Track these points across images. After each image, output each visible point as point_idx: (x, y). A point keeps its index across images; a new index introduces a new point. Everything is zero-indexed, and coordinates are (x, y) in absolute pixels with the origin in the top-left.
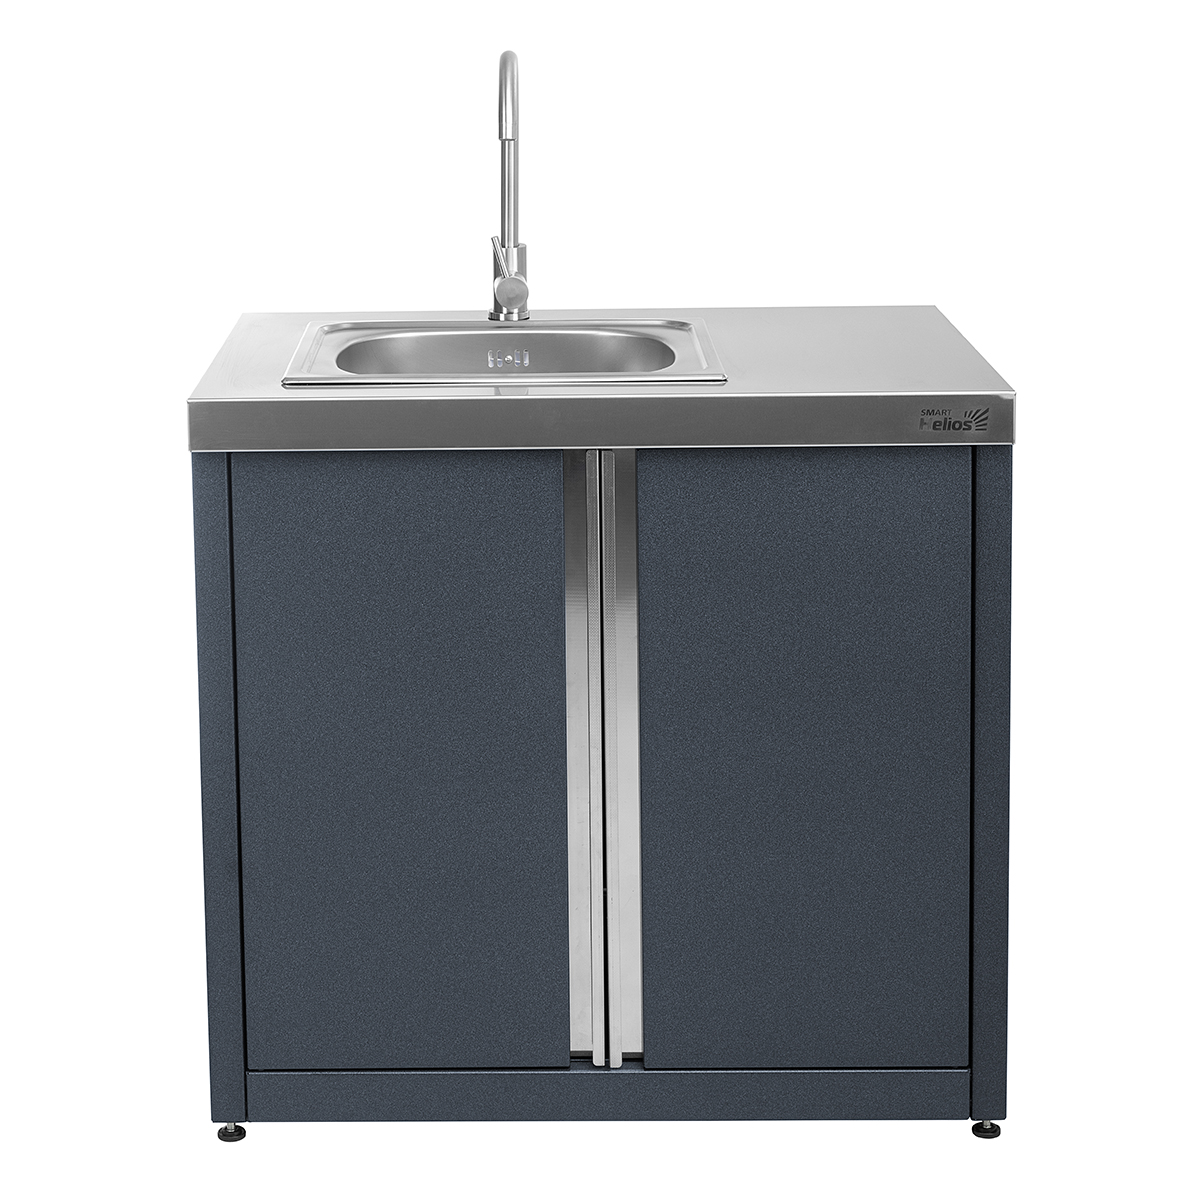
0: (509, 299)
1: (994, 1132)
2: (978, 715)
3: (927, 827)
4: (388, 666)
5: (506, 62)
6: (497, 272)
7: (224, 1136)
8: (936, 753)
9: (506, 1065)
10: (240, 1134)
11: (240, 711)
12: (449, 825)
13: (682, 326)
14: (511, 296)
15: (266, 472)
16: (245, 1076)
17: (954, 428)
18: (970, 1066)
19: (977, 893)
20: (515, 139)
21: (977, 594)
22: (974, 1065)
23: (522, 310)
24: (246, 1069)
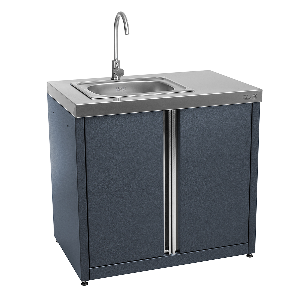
1: (252, 256)
2: (252, 164)
3: (241, 190)
4: (123, 166)
7: (83, 284)
8: (243, 174)
9: (150, 258)
10: (87, 284)
11: (88, 181)
12: (137, 203)
14: (120, 73)
15: (94, 121)
16: (89, 269)
17: (250, 99)
18: (248, 242)
19: (250, 204)
21: (252, 136)
22: (249, 242)
24: (90, 268)
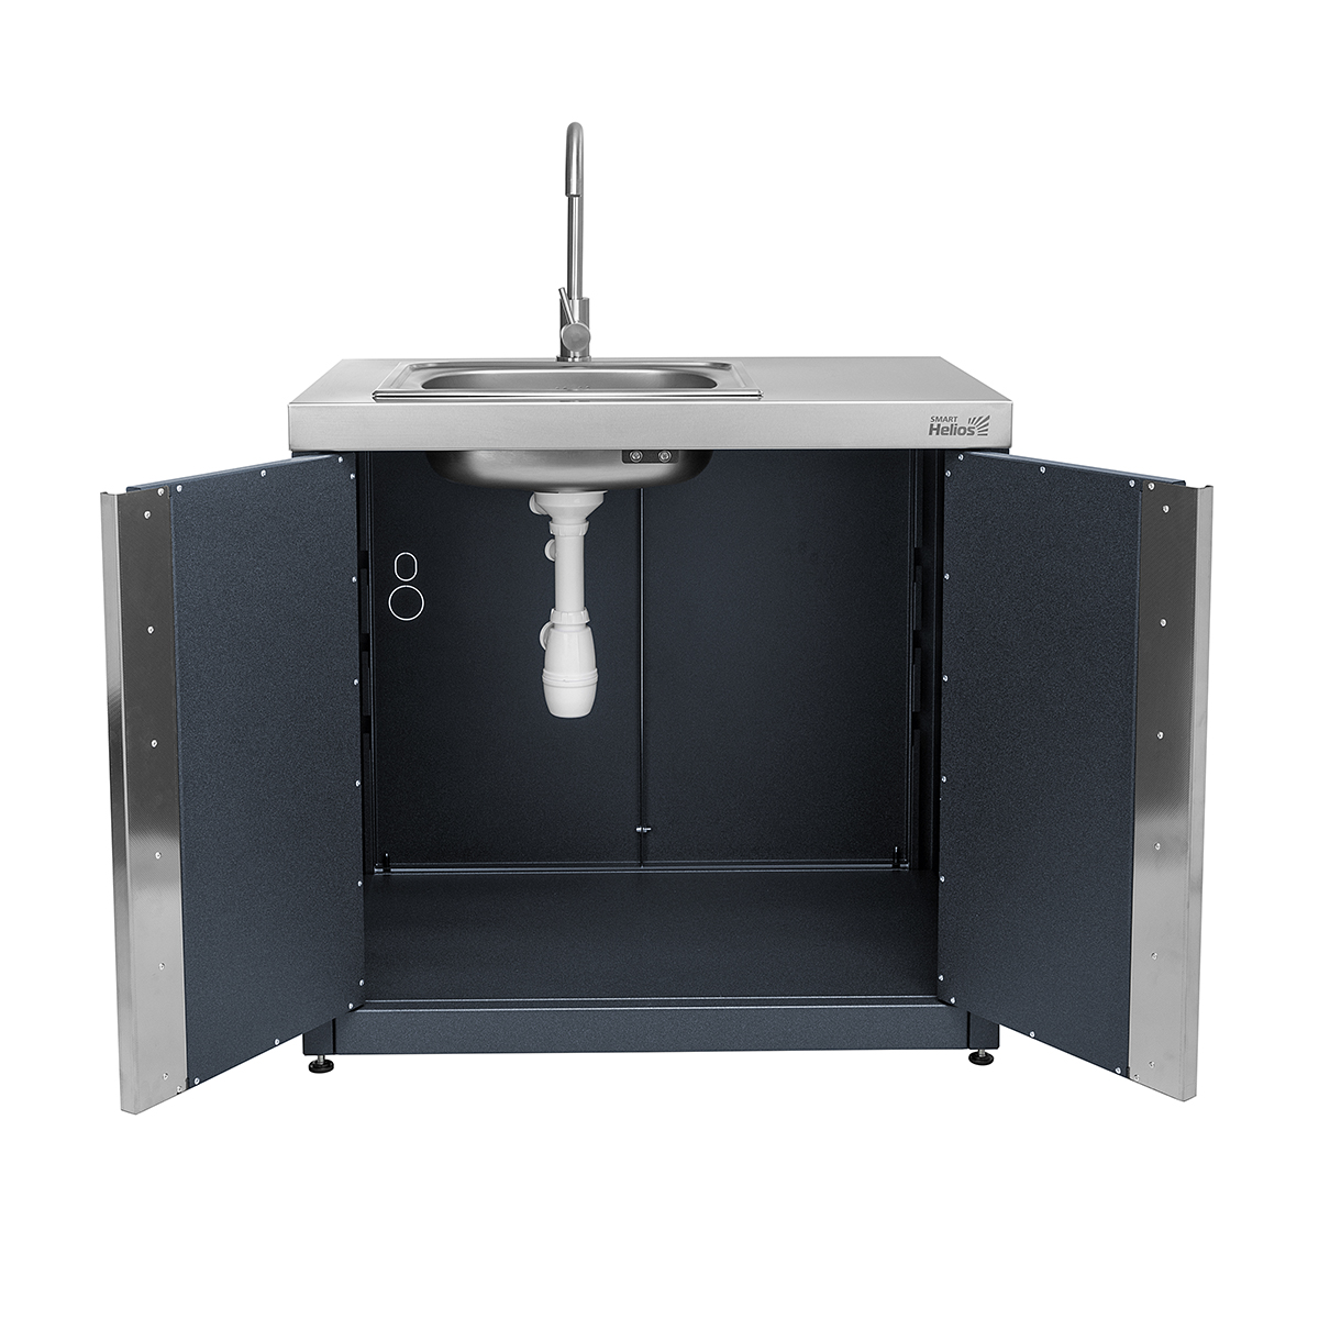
0: (574, 341)
1: (988, 1060)
5: (573, 131)
6: (564, 320)
7: (314, 1068)
10: (329, 1066)
13: (724, 366)
14: (576, 340)
20: (579, 195)
23: (585, 354)
